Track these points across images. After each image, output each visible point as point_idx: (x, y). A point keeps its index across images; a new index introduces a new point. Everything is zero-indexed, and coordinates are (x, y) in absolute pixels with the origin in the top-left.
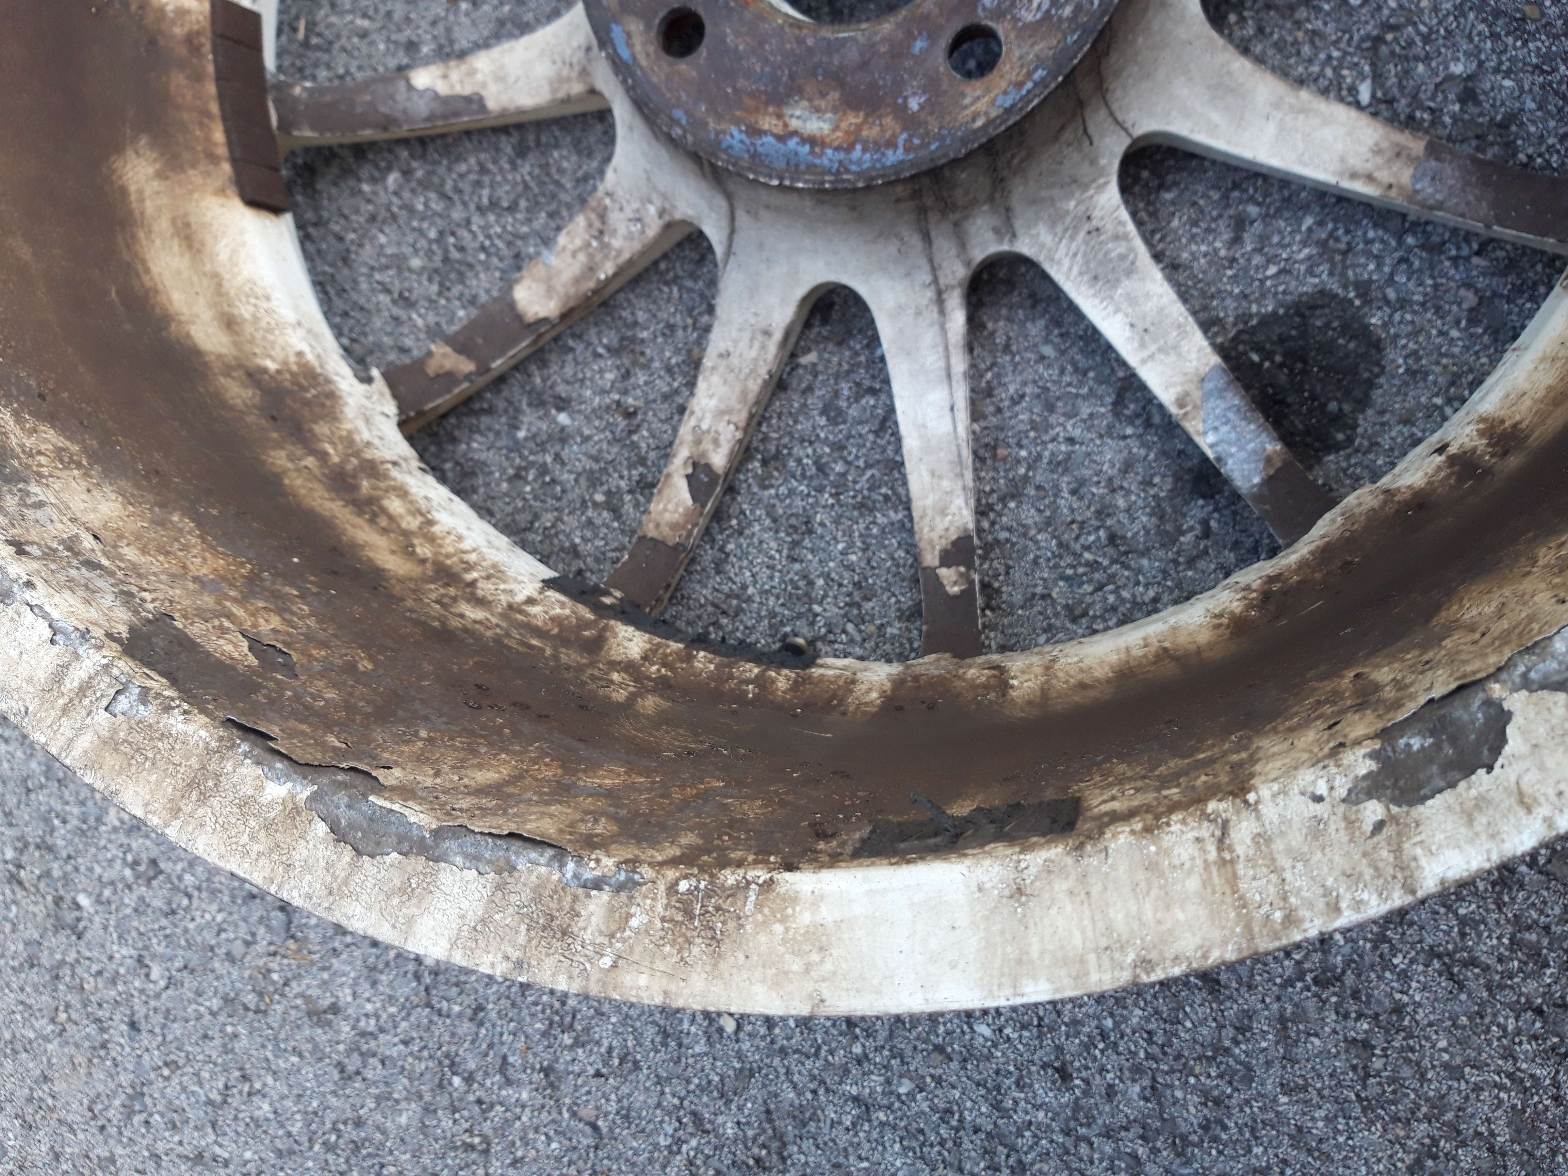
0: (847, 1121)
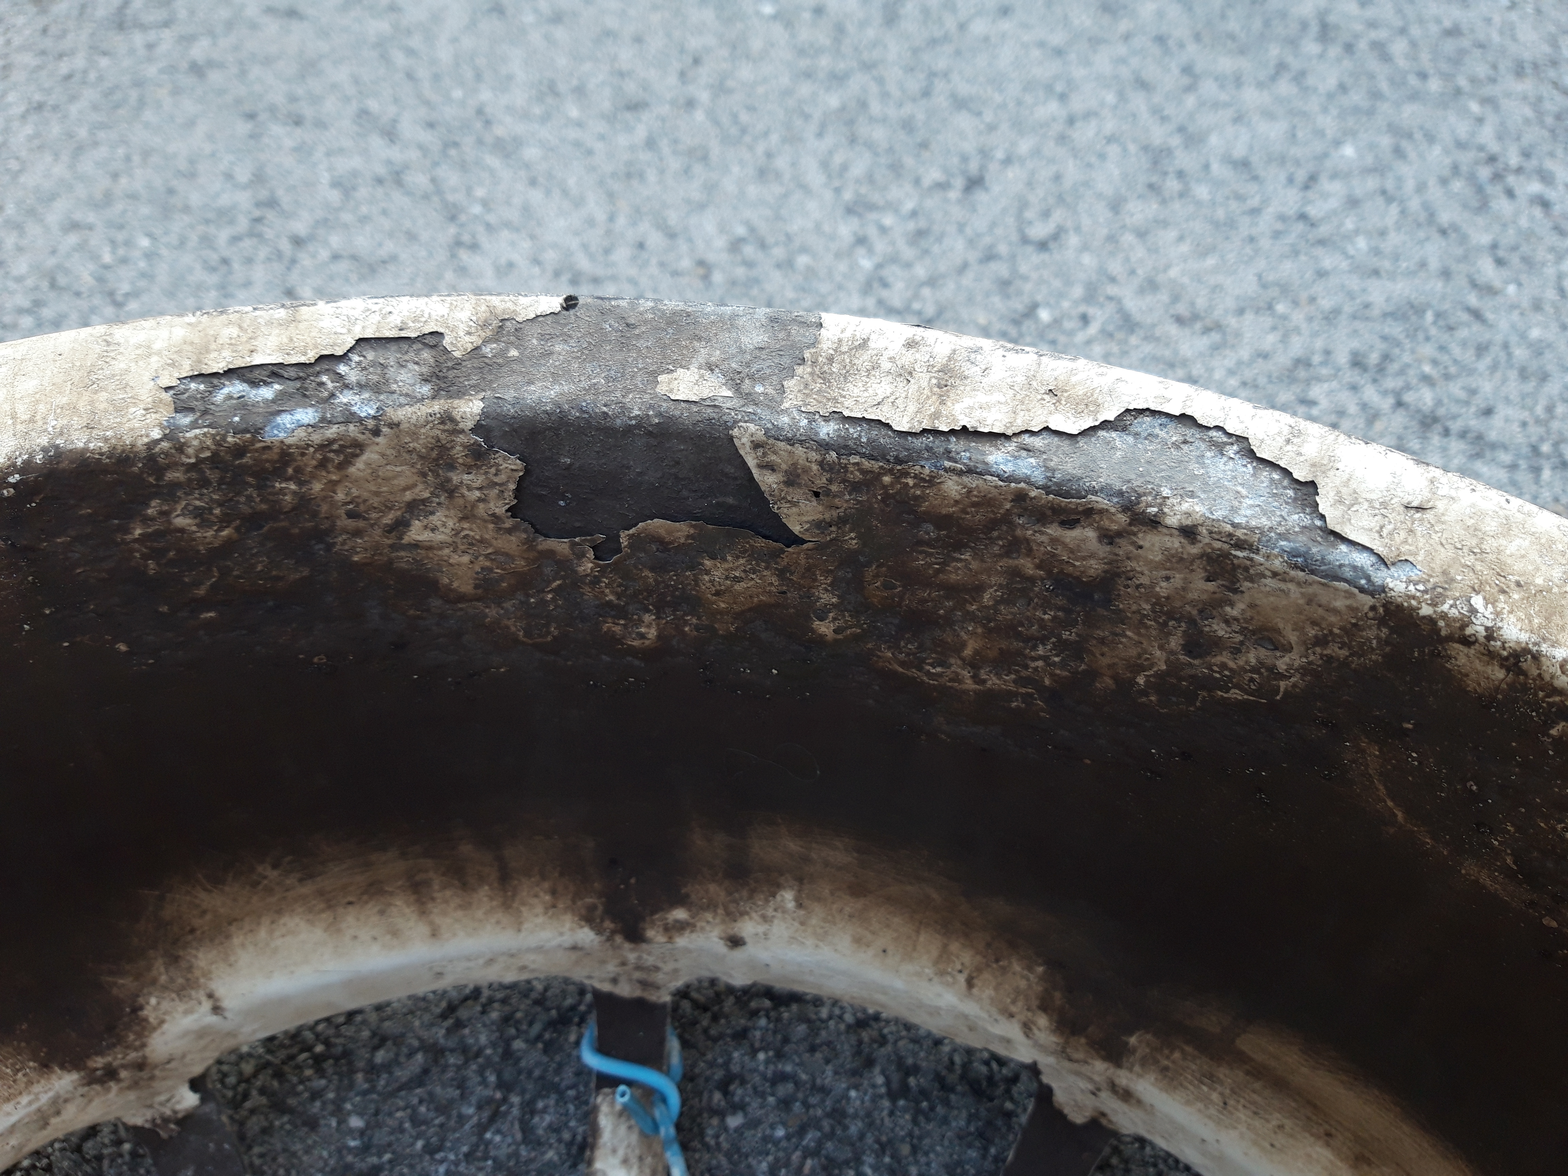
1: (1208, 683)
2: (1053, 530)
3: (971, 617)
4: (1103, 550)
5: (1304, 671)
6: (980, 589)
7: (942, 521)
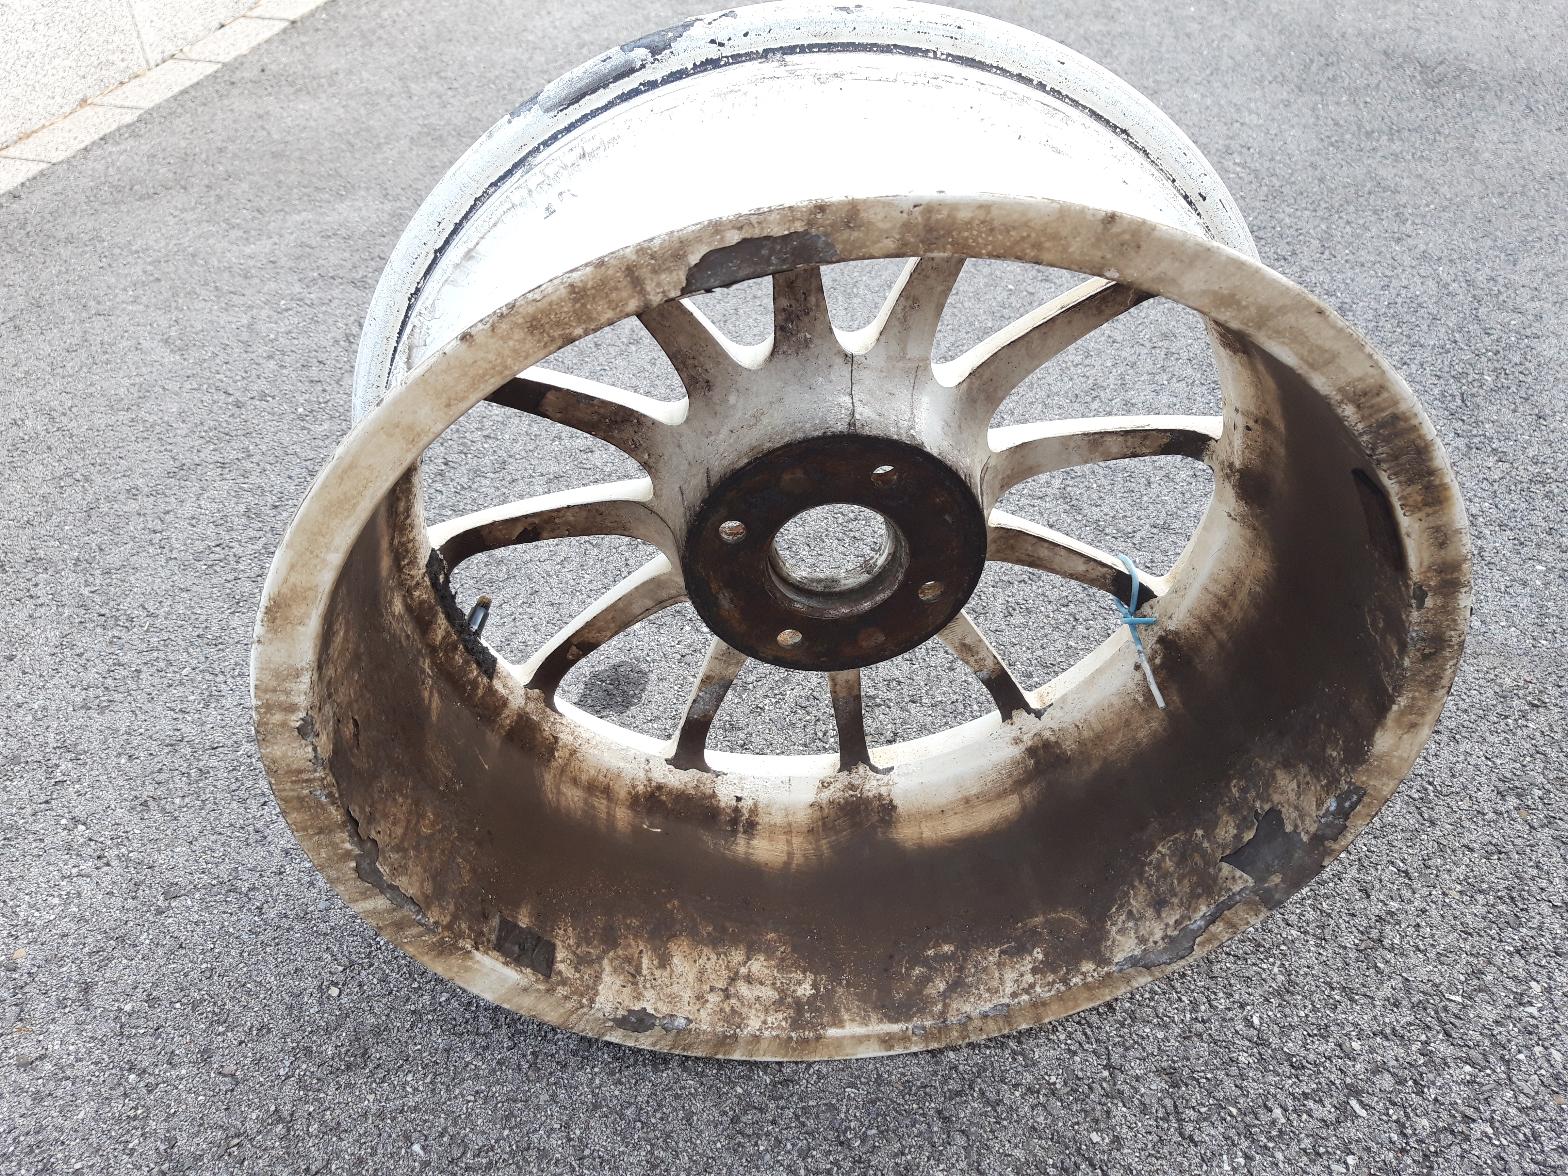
0: (407, 1025)
1: (1121, 907)
2: (1178, 917)
3: (1175, 872)
4: (1166, 921)
5: (1109, 932)
6: (1179, 883)
7: (1199, 896)
